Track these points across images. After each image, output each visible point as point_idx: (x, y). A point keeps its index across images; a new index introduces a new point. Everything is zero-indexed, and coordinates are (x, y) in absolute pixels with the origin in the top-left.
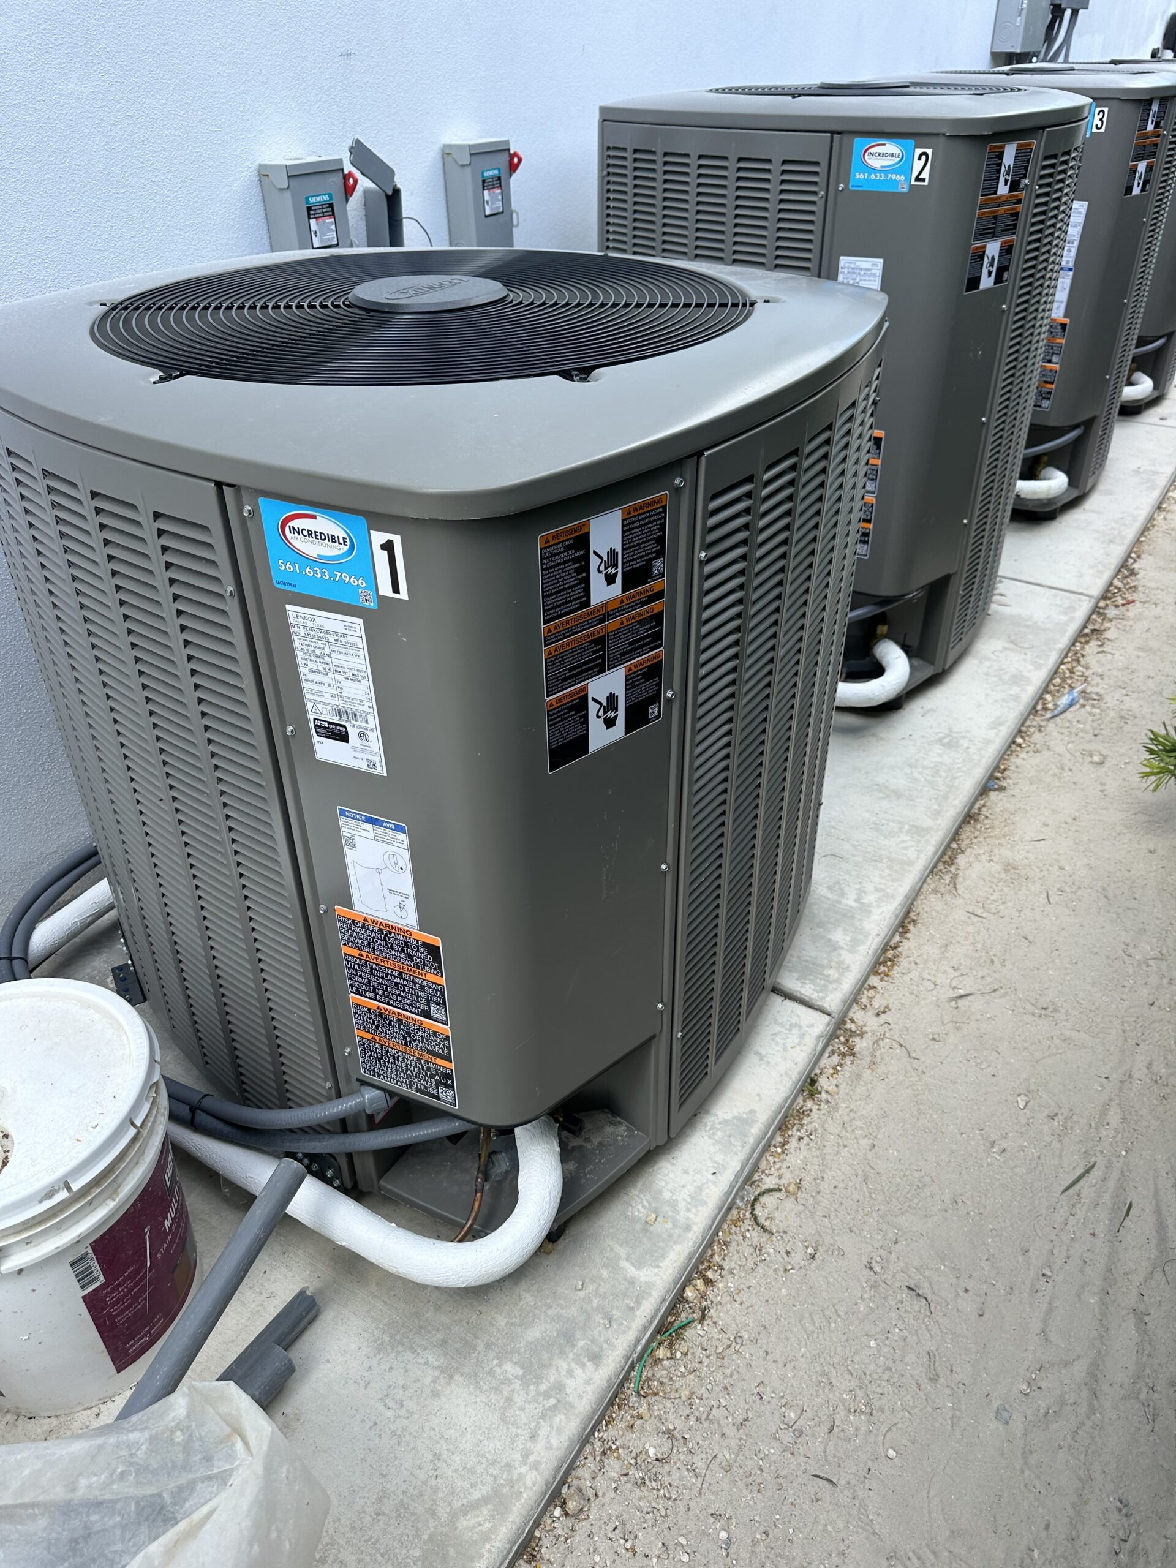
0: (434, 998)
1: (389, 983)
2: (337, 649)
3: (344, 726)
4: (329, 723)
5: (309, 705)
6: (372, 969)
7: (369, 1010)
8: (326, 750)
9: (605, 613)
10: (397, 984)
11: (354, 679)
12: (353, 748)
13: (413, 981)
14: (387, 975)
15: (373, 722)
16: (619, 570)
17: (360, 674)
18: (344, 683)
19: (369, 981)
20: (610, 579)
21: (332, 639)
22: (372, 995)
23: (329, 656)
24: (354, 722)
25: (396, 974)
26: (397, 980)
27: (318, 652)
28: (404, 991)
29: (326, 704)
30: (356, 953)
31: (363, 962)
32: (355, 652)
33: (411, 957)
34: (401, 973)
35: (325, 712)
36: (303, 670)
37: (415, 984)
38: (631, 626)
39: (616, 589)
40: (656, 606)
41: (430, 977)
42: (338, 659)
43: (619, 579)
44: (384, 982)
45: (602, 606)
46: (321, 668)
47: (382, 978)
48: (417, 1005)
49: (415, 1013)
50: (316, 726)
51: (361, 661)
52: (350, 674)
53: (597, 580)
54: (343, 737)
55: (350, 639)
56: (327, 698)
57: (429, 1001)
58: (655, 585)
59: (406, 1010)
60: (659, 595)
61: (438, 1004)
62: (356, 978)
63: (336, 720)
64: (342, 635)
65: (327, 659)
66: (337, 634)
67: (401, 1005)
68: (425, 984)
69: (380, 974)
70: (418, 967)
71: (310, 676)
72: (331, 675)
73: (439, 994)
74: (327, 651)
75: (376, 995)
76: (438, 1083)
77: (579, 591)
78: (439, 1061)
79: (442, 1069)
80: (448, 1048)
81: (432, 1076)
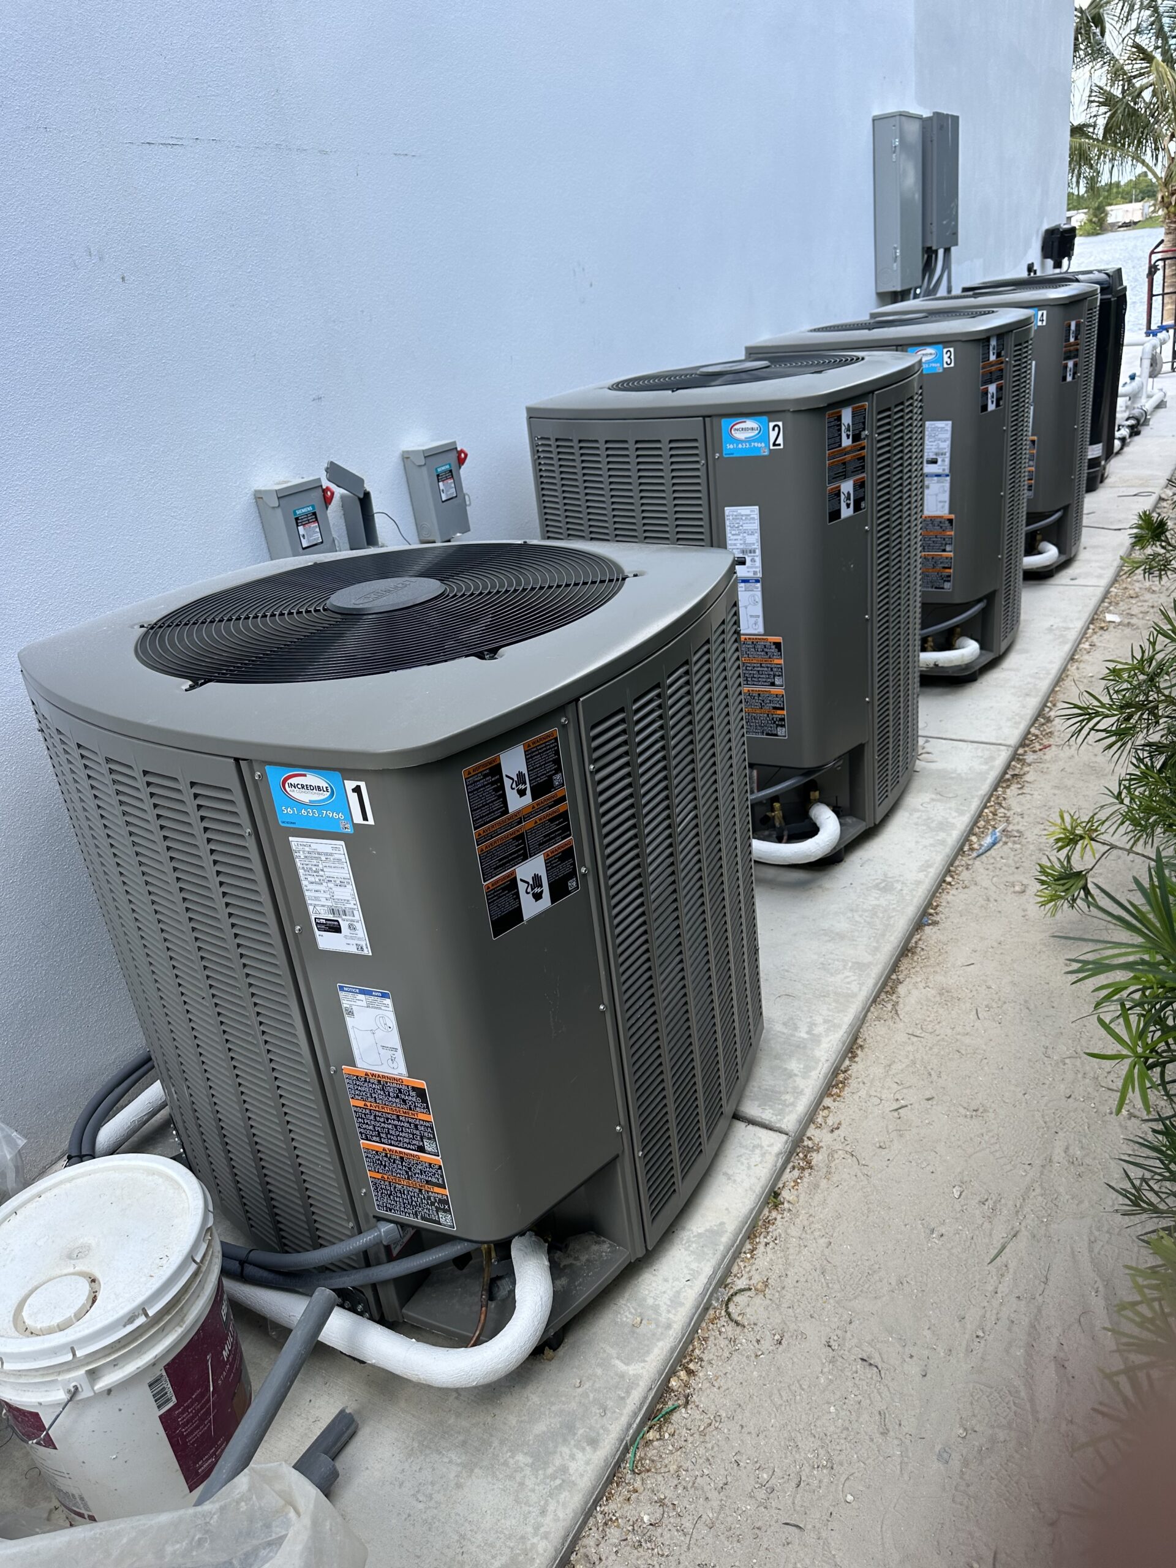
0: (426, 1134)
1: (390, 1127)
2: (327, 865)
3: (337, 921)
4: (326, 920)
5: (311, 908)
6: (375, 1116)
7: (377, 1152)
8: (326, 941)
9: (521, 817)
10: (396, 1126)
11: (342, 884)
12: (346, 936)
13: (408, 1122)
14: (388, 1119)
15: (358, 915)
16: (528, 785)
17: (345, 881)
18: (335, 889)
19: (374, 1126)
20: (522, 793)
21: (323, 858)
22: (378, 1139)
23: (322, 870)
24: (344, 917)
25: (395, 1117)
26: (396, 1122)
27: (314, 869)
28: (402, 1131)
29: (323, 906)
30: (361, 1104)
31: (368, 1111)
32: (341, 866)
33: (404, 1101)
34: (398, 1116)
35: (322, 912)
36: (304, 883)
37: (410, 1123)
38: (543, 824)
39: (528, 799)
40: (561, 807)
41: (421, 1116)
42: (329, 872)
43: (528, 792)
44: (386, 1126)
45: (518, 812)
46: (317, 880)
47: (384, 1122)
48: (414, 1142)
49: (412, 1150)
50: (317, 924)
51: (345, 871)
52: (338, 882)
53: (512, 796)
54: (337, 929)
55: (336, 856)
56: (323, 902)
57: (422, 1138)
58: (557, 793)
59: (406, 1148)
60: (563, 799)
61: (429, 1139)
62: (364, 1126)
63: (331, 917)
64: (331, 854)
65: (321, 873)
66: (326, 854)
67: (401, 1145)
68: (417, 1122)
69: (382, 1120)
70: (410, 1109)
71: (310, 887)
72: (325, 884)
73: (429, 1130)
74: (321, 866)
75: (381, 1138)
76: (438, 1210)
77: (498, 804)
78: (437, 1189)
79: (440, 1196)
80: (442, 1176)
81: (432, 1204)
